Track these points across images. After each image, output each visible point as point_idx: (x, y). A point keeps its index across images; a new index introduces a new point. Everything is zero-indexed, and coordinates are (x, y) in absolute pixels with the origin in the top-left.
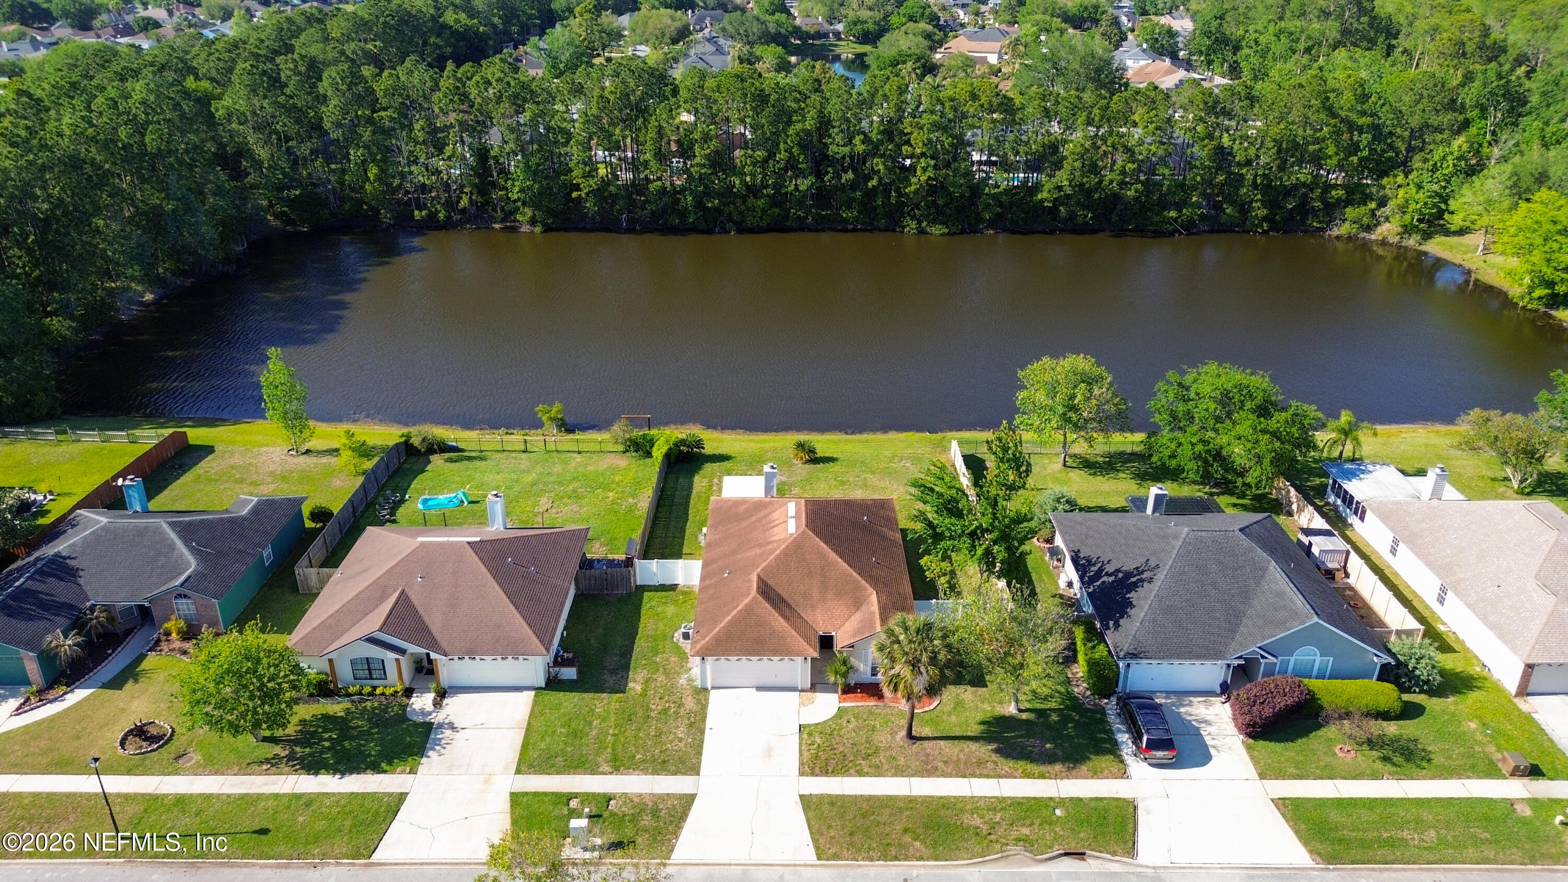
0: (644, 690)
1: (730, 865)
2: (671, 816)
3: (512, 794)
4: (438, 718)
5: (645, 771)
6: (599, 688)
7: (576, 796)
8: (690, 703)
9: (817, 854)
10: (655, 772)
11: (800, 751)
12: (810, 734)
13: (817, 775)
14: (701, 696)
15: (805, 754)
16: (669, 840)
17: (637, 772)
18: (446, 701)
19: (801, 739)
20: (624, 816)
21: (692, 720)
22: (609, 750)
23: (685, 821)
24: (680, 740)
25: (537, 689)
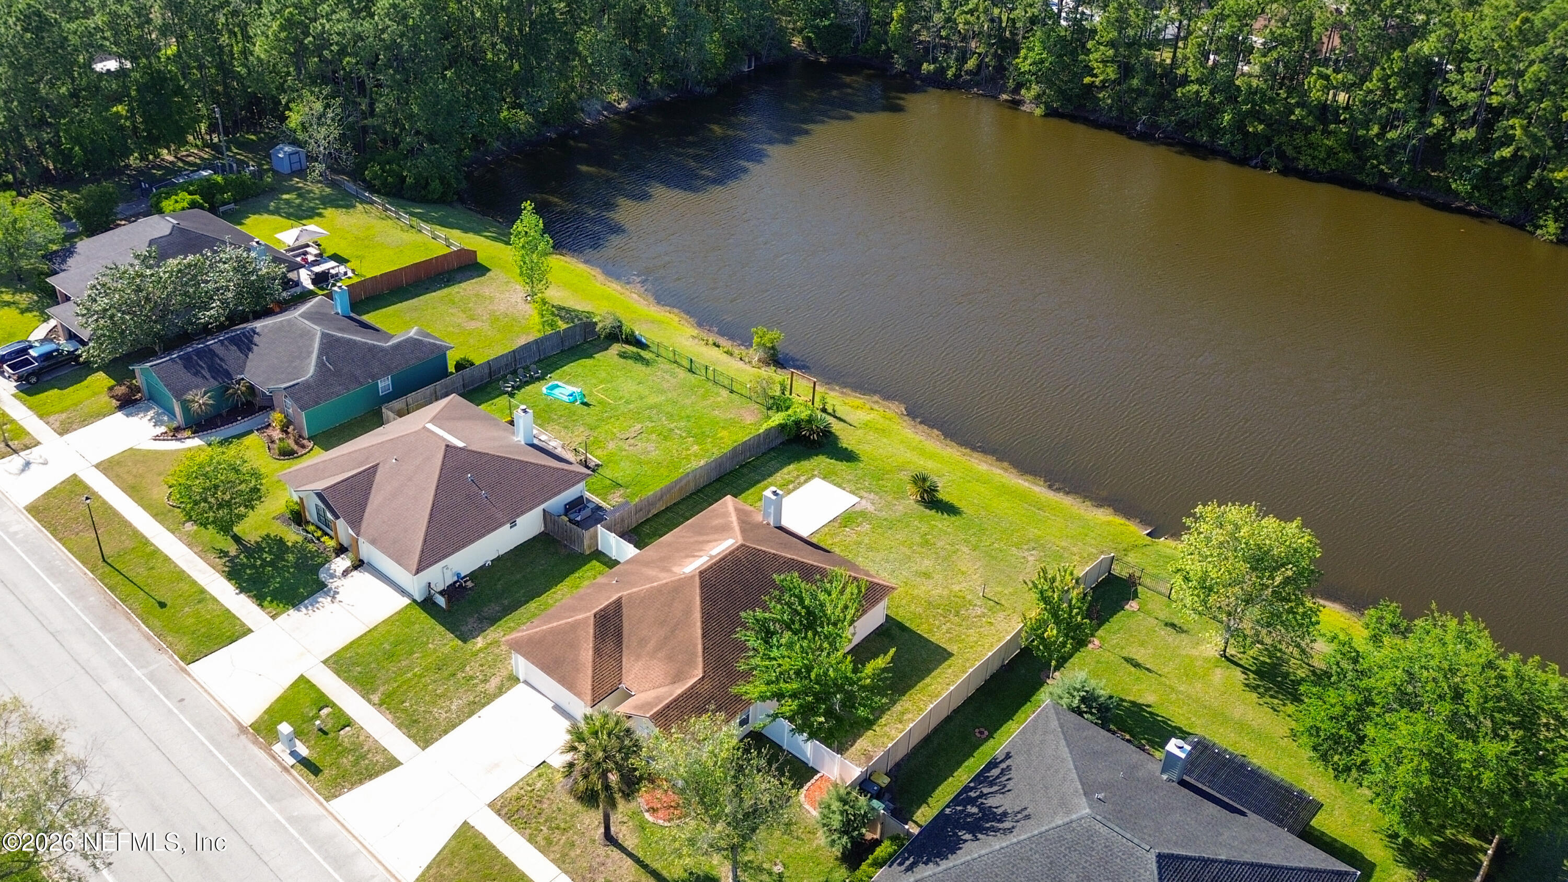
0: (480, 650)
1: (356, 838)
2: (367, 769)
3: (302, 675)
4: (333, 584)
5: (396, 719)
6: (452, 629)
7: (334, 705)
8: (494, 682)
10: (401, 725)
11: (516, 784)
12: (540, 775)
13: (499, 815)
14: (507, 684)
15: (515, 790)
16: (343, 787)
17: (390, 716)
18: (355, 573)
19: (531, 773)
20: (339, 745)
21: (477, 699)
22: (395, 685)
23: (370, 779)
24: (448, 711)
25: (414, 601)
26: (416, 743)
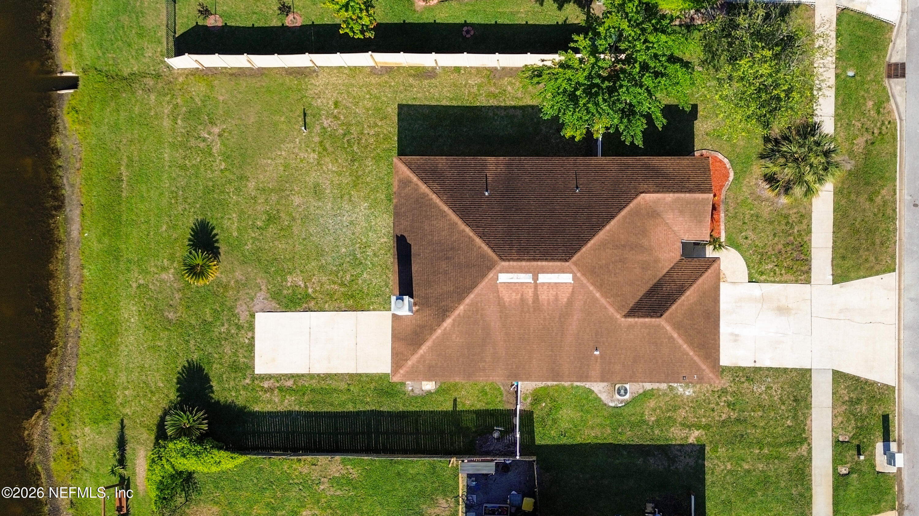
1: (899, 339)
2: (856, 389)
5: (807, 416)
7: (835, 470)
9: (890, 272)
10: (809, 406)
11: (780, 282)
12: (762, 273)
13: (810, 269)
15: (785, 277)
16: (879, 389)
17: (808, 422)
19: (766, 281)
20: (857, 427)
21: (743, 380)
22: (781, 449)
23: (859, 377)
24: (769, 388)
26: (810, 380)
